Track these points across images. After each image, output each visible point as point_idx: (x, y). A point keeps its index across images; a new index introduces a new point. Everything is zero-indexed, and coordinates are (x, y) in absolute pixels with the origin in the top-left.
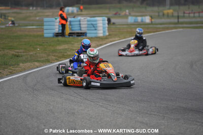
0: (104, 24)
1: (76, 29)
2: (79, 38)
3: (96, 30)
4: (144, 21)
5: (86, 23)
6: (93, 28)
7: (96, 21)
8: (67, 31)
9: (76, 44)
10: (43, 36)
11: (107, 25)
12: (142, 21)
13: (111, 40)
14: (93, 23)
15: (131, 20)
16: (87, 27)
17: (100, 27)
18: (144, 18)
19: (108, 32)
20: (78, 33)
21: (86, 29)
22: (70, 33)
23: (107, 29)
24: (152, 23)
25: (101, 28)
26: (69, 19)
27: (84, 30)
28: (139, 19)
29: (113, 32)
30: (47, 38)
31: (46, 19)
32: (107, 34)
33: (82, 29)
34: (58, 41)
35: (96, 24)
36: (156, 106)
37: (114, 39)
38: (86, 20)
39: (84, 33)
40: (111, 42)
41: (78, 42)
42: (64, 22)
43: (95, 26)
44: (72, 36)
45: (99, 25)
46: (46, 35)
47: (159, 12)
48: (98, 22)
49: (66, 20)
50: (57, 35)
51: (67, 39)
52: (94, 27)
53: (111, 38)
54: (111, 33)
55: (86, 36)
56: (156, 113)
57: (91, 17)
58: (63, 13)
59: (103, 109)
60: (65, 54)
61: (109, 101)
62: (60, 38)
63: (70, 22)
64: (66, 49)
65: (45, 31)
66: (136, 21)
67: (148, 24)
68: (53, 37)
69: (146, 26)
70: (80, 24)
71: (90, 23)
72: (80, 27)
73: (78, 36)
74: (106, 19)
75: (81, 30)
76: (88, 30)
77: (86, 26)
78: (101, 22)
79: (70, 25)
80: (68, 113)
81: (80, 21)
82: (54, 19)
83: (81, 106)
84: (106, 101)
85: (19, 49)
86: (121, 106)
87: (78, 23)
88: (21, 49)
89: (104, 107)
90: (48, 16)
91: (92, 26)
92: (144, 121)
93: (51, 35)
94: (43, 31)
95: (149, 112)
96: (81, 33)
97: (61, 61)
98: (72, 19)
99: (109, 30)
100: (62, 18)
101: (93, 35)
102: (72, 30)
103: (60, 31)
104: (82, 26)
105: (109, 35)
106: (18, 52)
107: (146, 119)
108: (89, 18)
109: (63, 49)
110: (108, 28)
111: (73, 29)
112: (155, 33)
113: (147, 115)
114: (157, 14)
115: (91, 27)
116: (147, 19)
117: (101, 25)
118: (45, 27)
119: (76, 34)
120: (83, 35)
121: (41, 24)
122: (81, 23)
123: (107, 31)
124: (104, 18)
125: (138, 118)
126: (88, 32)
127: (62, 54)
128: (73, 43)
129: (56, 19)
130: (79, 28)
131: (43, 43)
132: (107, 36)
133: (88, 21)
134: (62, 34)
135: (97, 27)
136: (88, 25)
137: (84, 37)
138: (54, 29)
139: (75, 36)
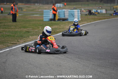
0: (78, 14)
1: (62, 17)
2: (64, 22)
3: (73, 17)
4: (102, 12)
5: (68, 13)
6: (72, 16)
7: (74, 12)
8: (57, 18)
9: (62, 25)
10: (43, 20)
11: (80, 14)
12: (101, 12)
13: (83, 23)
14: (72, 13)
16: (69, 15)
18: (102, 10)
20: (63, 19)
21: (68, 16)
22: (58, 19)
23: (80, 16)
24: (106, 13)
25: (77, 16)
26: (58, 11)
27: (66, 17)
28: (99, 11)
29: (84, 18)
30: (46, 21)
31: (45, 11)
32: (80, 19)
33: (66, 16)
34: (52, 23)
35: (74, 14)
36: (109, 62)
37: (84, 23)
38: (68, 11)
39: (66, 19)
40: (82, 24)
41: (63, 24)
42: (55, 12)
43: (73, 15)
44: (60, 20)
46: (44, 20)
47: (111, 7)
49: (56, 11)
50: (51, 20)
51: (57, 22)
52: (72, 15)
53: (82, 22)
54: (82, 19)
55: (68, 20)
56: (109, 67)
57: (71, 10)
58: (54, 7)
59: (78, 63)
60: (56, 31)
61: (81, 59)
62: (53, 22)
63: (59, 12)
64: (56, 28)
65: (44, 18)
67: (104, 14)
68: (49, 21)
69: (103, 15)
70: (64, 14)
71: (70, 13)
72: (64, 15)
75: (65, 17)
78: (77, 12)
79: (59, 14)
80: (57, 65)
81: (64, 12)
83: (65, 61)
84: (79, 59)
85: (29, 28)
86: (88, 62)
87: (63, 13)
88: (31, 28)
89: (78, 62)
90: (46, 9)
91: (71, 15)
92: (102, 71)
93: (48, 20)
94: (43, 18)
95: (105, 66)
96: (65, 19)
97: (53, 35)
98: (60, 11)
100: (54, 10)
101: (72, 20)
102: (60, 17)
103: (53, 18)
104: (65, 15)
106: (29, 30)
107: (103, 70)
108: (70, 10)
109: (54, 28)
110: (81, 16)
112: (108, 19)
113: (104, 67)
114: (110, 8)
115: (71, 16)
116: (104, 11)
117: (77, 14)
118: (44, 15)
119: (62, 20)
120: (66, 20)
121: (42, 13)
123: (80, 18)
124: (78, 10)
125: (98, 69)
126: (69, 18)
127: (54, 31)
128: (60, 24)
129: (51, 11)
130: (64, 16)
131: (43, 24)
132: (80, 21)
133: (69, 12)
134: (54, 19)
135: (74, 15)
136: (69, 14)
137: (67, 21)
138: (49, 17)
139: (62, 21)
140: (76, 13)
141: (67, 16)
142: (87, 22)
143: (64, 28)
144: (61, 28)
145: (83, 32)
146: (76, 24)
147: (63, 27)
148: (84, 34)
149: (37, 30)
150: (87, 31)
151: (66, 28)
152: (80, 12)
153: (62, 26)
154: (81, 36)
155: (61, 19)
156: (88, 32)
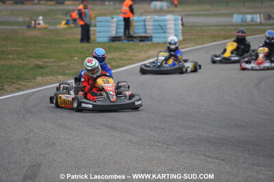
0: (175, 25)
2: (142, 43)
3: (164, 32)
5: (152, 23)
6: (161, 31)
7: (165, 21)
9: (132, 51)
10: (95, 40)
11: (180, 27)
12: (252, 20)
14: (162, 23)
15: (237, 18)
16: (154, 29)
17: (170, 29)
18: (255, 16)
19: (183, 36)
20: (141, 37)
23: (180, 31)
25: (172, 31)
27: (150, 32)
28: (249, 17)
31: (99, 18)
32: (181, 38)
33: (148, 31)
35: (165, 25)
38: (152, 19)
39: (149, 37)
43: (163, 27)
44: (133, 40)
45: (169, 26)
46: (98, 40)
48: (168, 22)
50: (115, 39)
52: (162, 29)
53: (185, 44)
55: (151, 40)
65: (98, 34)
66: (244, 20)
68: (108, 42)
70: (145, 25)
71: (156, 23)
72: (145, 29)
73: (140, 41)
74: (180, 18)
75: (146, 32)
76: (154, 33)
77: (152, 27)
78: (173, 22)
81: (145, 21)
82: (110, 18)
85: (50, 58)
87: (142, 23)
91: (159, 27)
93: (106, 40)
94: (95, 34)
96: (146, 37)
98: (136, 18)
99: (183, 33)
101: (161, 40)
102: (135, 33)
104: (147, 27)
105: (184, 40)
106: (46, 62)
108: (157, 17)
110: (182, 30)
111: (136, 31)
115: (158, 29)
117: (173, 26)
118: (98, 29)
120: (148, 40)
122: (147, 23)
123: (180, 35)
126: (154, 35)
128: (128, 50)
129: (113, 18)
130: (143, 30)
132: (180, 41)
133: (155, 21)
135: (165, 29)
136: (155, 26)
137: (148, 43)
138: (109, 32)
139: (138, 41)
140: (171, 24)
141: (150, 30)
142: (194, 44)
143: (133, 58)
144: (125, 58)
145: (189, 65)
146: (173, 47)
147: (133, 56)
148: (189, 70)
149: (64, 63)
150: (199, 64)
151: (136, 58)
152: (180, 22)
153: (131, 53)
154: (182, 73)
155: (135, 37)
156: (200, 66)
